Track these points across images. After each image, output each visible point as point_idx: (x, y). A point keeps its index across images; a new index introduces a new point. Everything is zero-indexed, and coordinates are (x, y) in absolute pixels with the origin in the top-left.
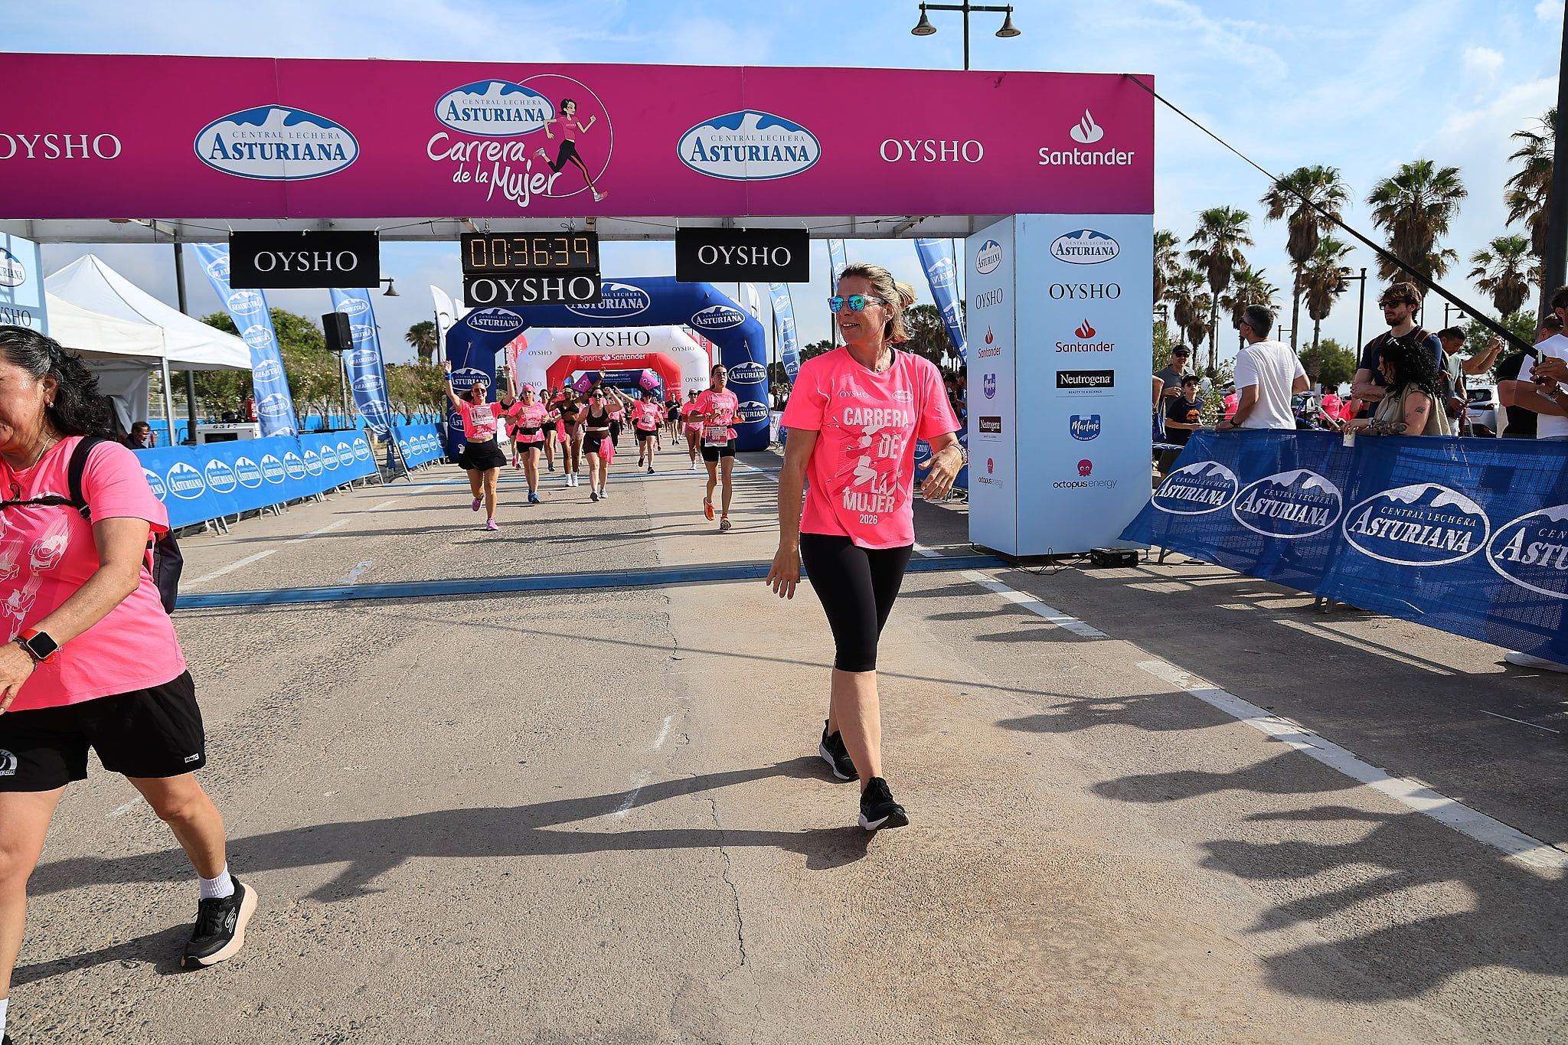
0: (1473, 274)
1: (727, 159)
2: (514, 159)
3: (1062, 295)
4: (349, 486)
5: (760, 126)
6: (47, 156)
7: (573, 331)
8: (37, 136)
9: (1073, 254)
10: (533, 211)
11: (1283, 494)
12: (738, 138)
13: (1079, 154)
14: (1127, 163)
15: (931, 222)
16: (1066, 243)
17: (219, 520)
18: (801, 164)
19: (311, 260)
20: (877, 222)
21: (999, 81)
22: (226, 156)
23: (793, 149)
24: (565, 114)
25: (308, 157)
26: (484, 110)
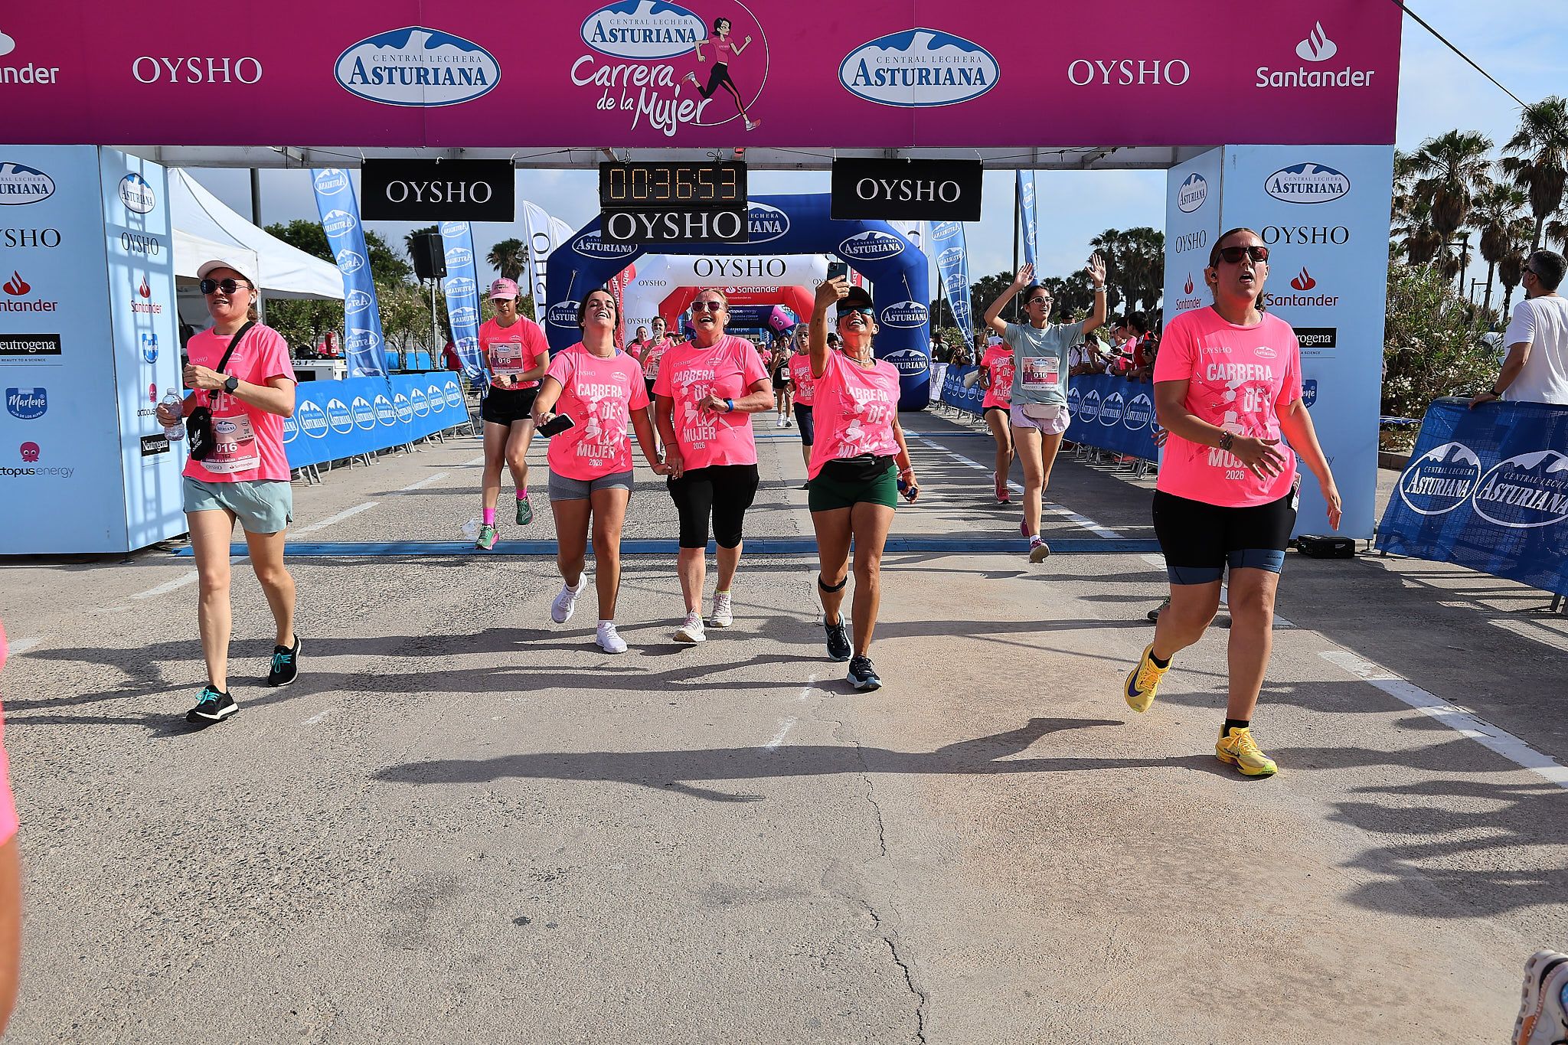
1: (893, 83)
2: (662, 84)
3: (1277, 239)
4: (439, 436)
5: (932, 46)
6: (189, 80)
7: (695, 258)
8: (181, 59)
9: (1293, 191)
10: (680, 141)
11: (1524, 478)
12: (906, 60)
13: (1306, 74)
14: (1365, 84)
15: (1123, 153)
16: (1285, 178)
17: (312, 467)
18: (979, 88)
19: (444, 191)
20: (1060, 152)
22: (365, 81)
23: (968, 72)
24: (718, 34)
25: (448, 82)
26: (632, 31)
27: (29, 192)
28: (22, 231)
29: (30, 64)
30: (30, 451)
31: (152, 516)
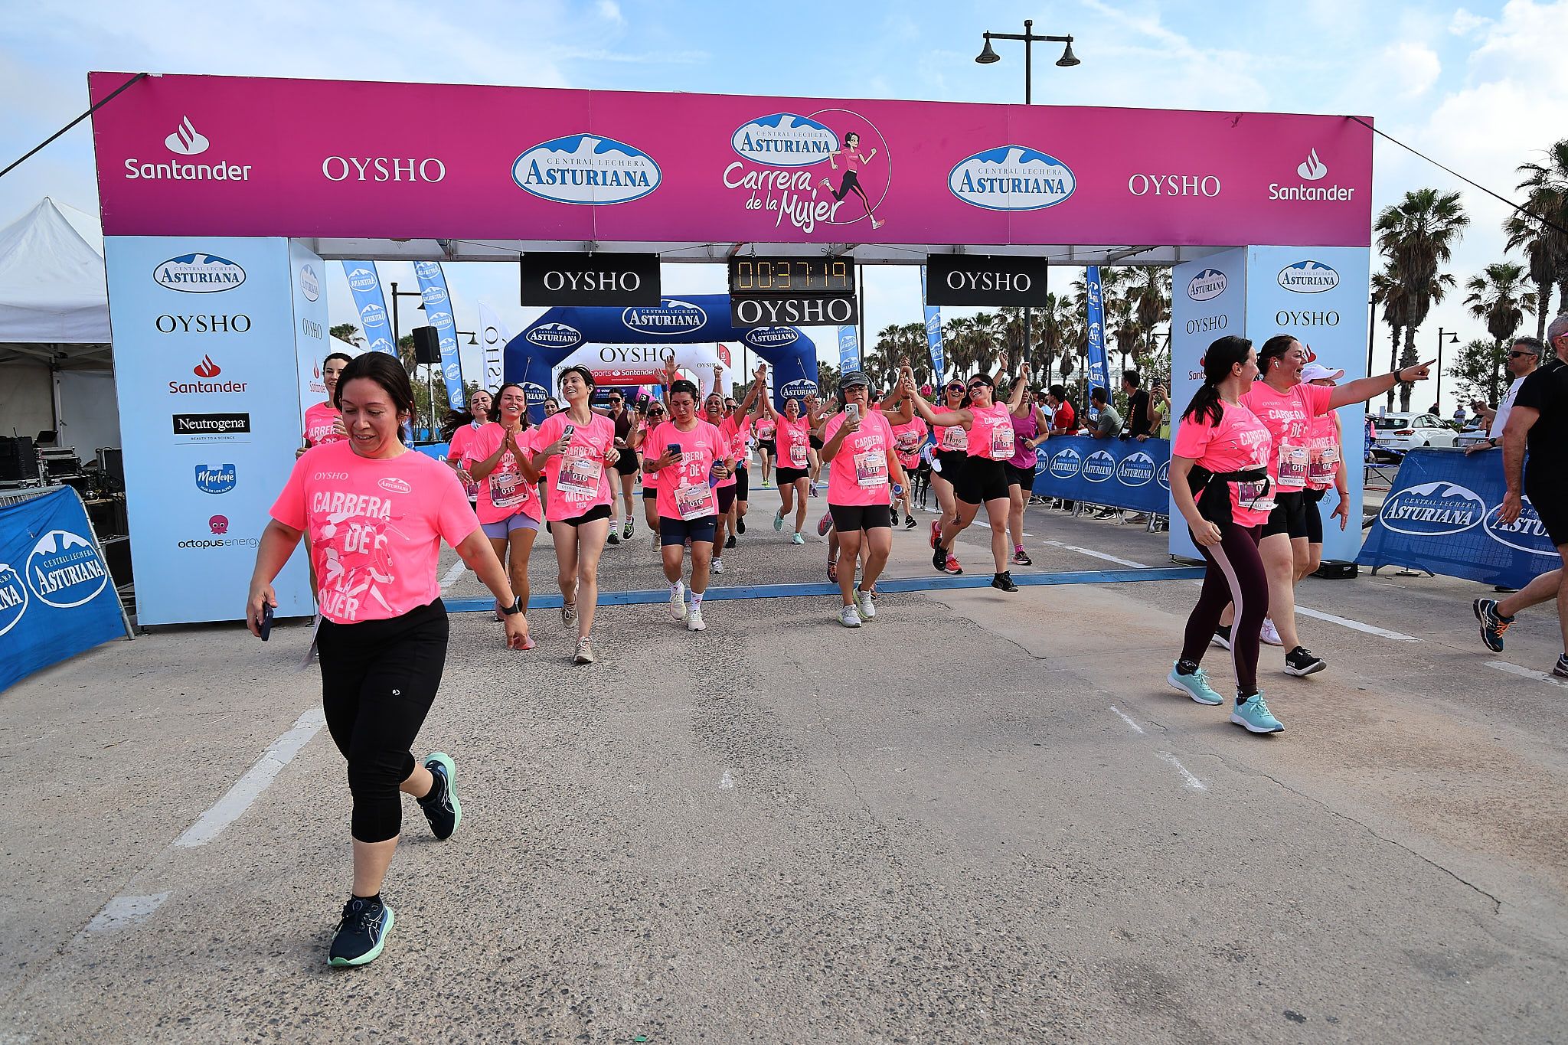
0: (1471, 299)
1: (992, 191)
2: (801, 188)
3: (1287, 322)
5: (1023, 160)
6: (377, 179)
8: (369, 160)
9: (1298, 283)
10: (817, 237)
12: (1002, 171)
13: (1305, 190)
14: (1347, 198)
16: (1293, 273)
18: (1060, 196)
19: (596, 279)
21: (1237, 121)
22: (540, 181)
23: (1051, 182)
24: (849, 146)
25: (615, 183)
26: (776, 141)
27: (220, 281)
28: (213, 317)
29: (224, 163)
30: (219, 524)
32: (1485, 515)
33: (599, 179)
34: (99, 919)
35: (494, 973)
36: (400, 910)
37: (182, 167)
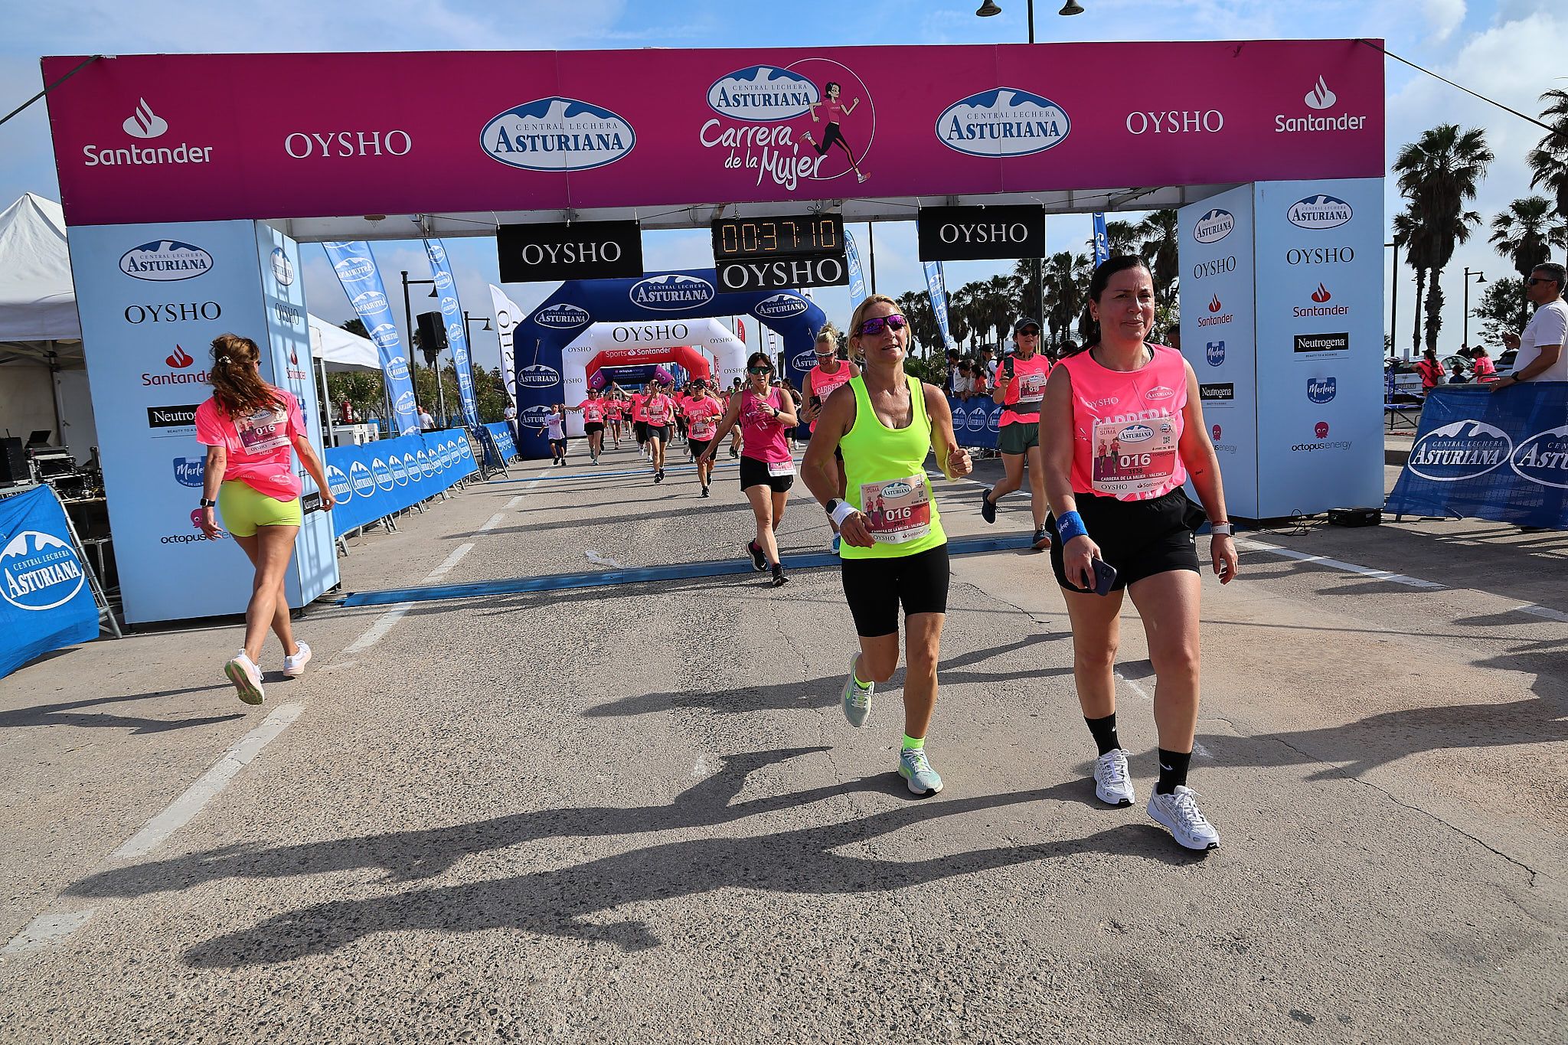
0: (1494, 239)
1: (982, 137)
2: (782, 143)
3: (1299, 260)
5: (1014, 102)
6: (341, 154)
9: (1309, 219)
12: (992, 116)
13: (1313, 120)
14: (1359, 127)
16: (1302, 208)
18: (1052, 139)
19: (576, 251)
20: (1108, 195)
21: (1239, 49)
22: (510, 149)
23: (1044, 125)
24: (830, 97)
25: (587, 148)
26: (753, 96)
27: (187, 268)
28: (182, 306)
29: (184, 145)
30: (201, 518)
31: (315, 572)
32: (1511, 453)
33: (572, 144)
34: (18, 940)
35: (421, 992)
36: (333, 923)
37: (141, 152)
